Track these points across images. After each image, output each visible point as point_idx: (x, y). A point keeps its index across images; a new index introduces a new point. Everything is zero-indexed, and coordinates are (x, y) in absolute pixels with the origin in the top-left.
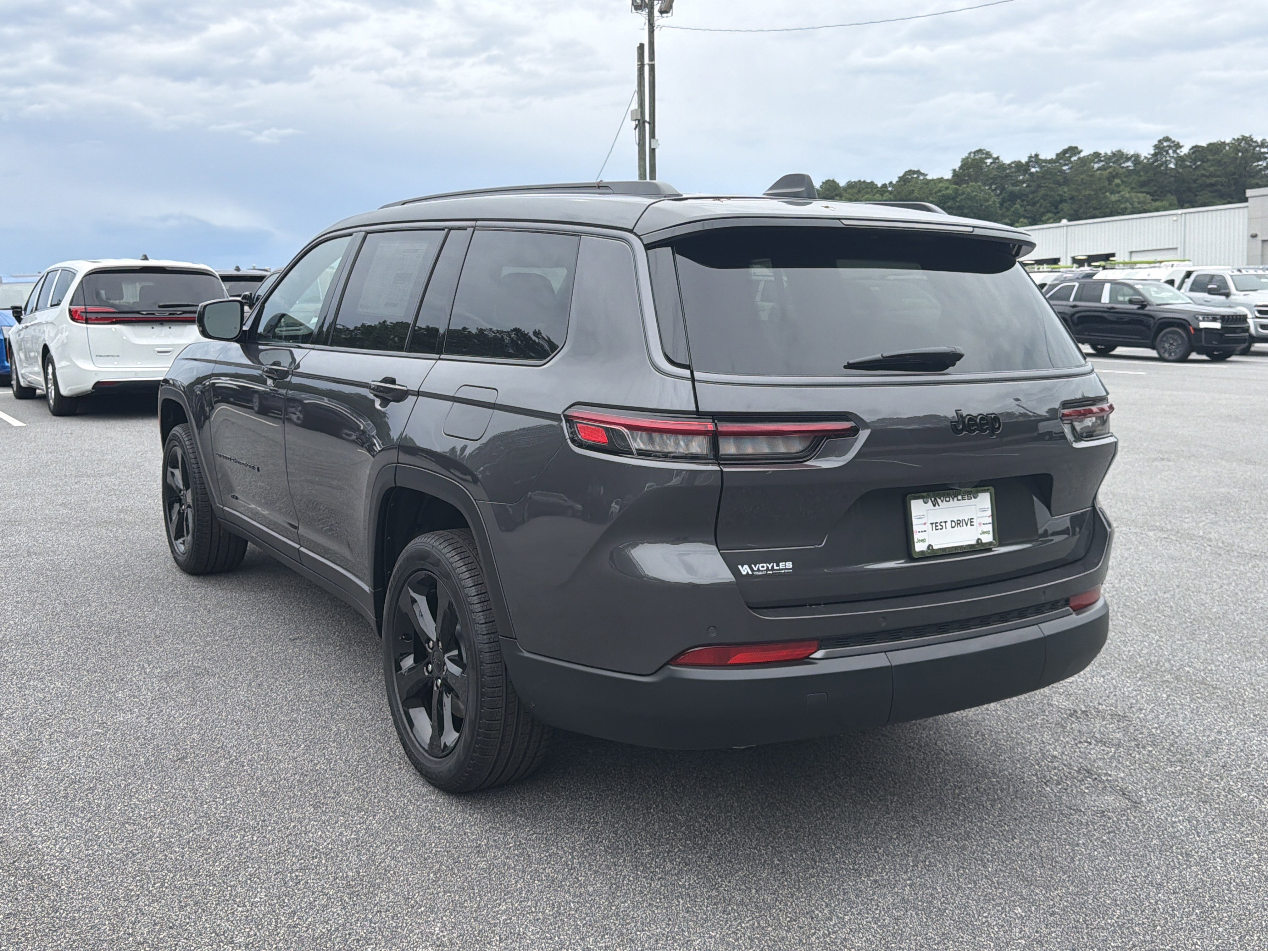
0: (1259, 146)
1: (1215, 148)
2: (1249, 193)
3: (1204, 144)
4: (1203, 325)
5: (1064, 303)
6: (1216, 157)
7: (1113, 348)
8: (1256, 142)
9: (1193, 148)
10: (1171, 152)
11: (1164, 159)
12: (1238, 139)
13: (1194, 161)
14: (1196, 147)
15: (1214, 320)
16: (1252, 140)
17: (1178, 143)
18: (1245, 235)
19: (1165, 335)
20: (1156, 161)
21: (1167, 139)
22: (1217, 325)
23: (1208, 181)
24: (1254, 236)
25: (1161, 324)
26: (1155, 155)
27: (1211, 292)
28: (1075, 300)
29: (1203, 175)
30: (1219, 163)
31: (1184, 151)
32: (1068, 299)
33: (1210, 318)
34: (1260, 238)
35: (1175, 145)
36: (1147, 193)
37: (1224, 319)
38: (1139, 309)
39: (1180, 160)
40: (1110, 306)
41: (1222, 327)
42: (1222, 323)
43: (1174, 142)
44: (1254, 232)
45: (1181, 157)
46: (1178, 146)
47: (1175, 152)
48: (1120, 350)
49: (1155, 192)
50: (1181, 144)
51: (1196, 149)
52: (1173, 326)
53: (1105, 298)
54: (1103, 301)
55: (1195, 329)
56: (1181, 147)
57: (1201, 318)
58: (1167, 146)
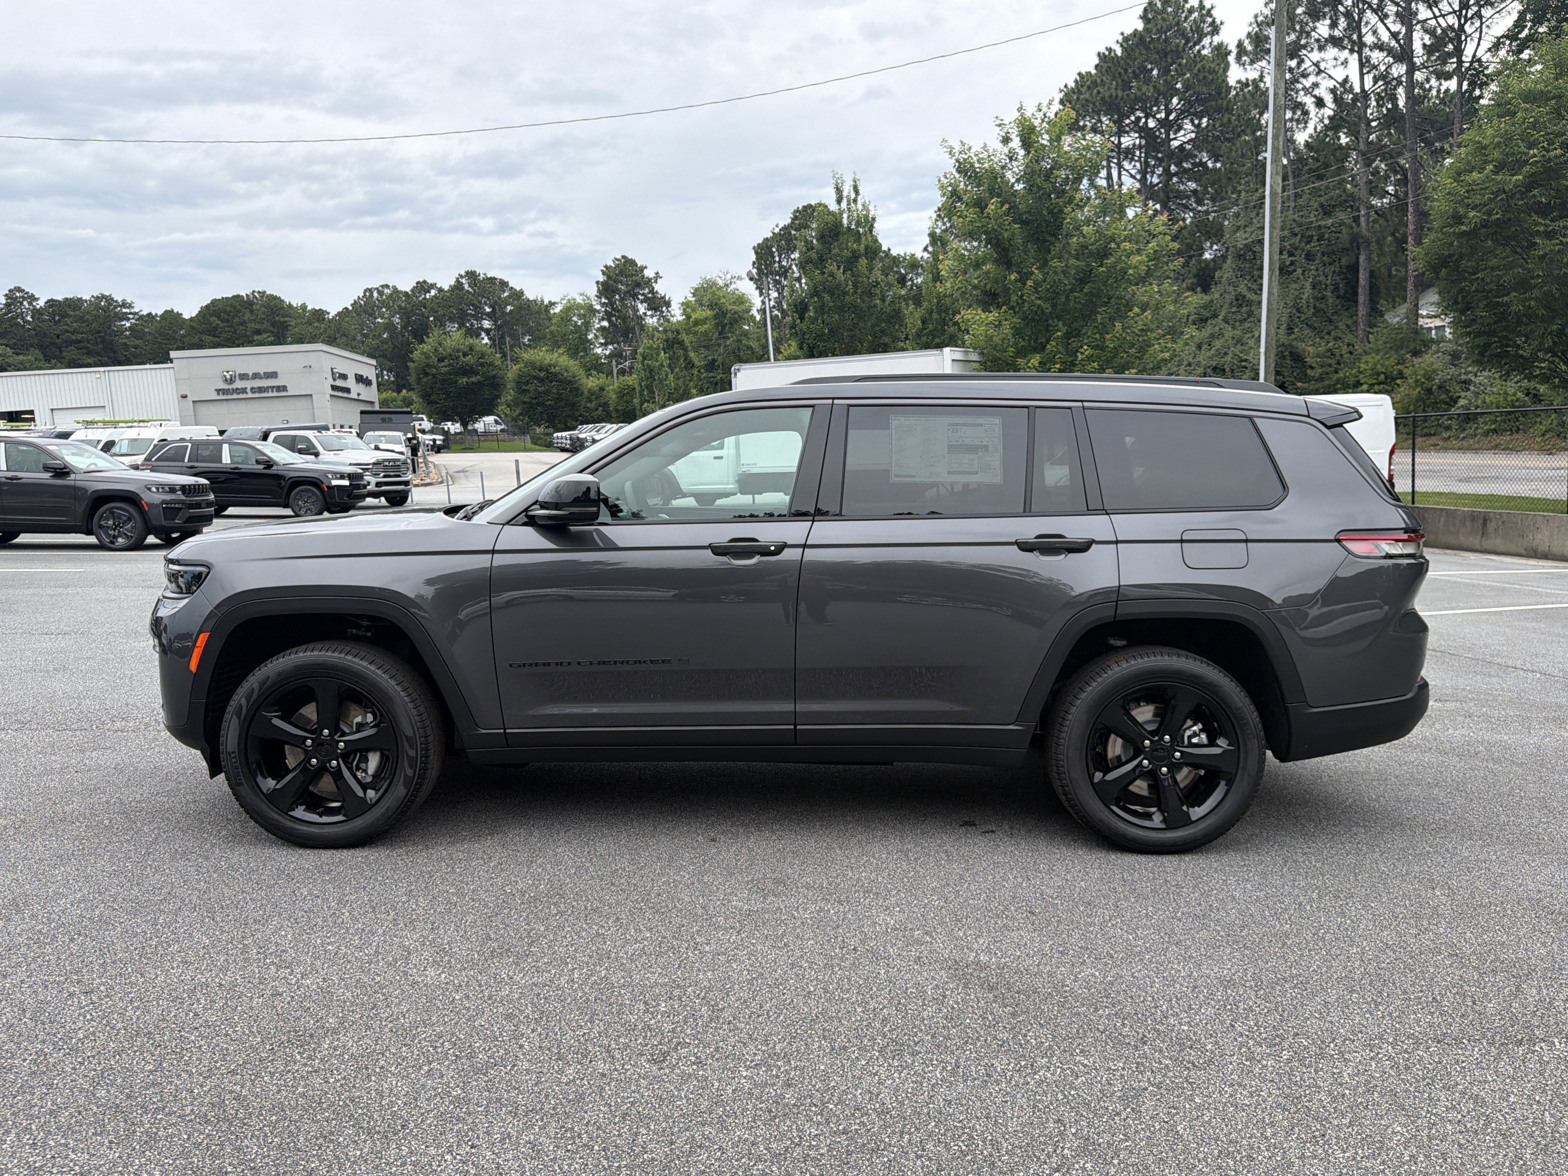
0: (121, 306)
1: (73, 304)
2: (173, 354)
3: (60, 298)
4: (335, 483)
5: (180, 464)
6: (77, 313)
7: (225, 509)
8: (116, 301)
9: (49, 301)
10: (25, 303)
11: (19, 311)
12: (98, 297)
13: (53, 315)
14: (52, 300)
15: (342, 477)
16: (112, 299)
17: (33, 295)
18: (173, 398)
19: (298, 493)
20: (10, 311)
21: (19, 289)
22: (346, 483)
23: (74, 337)
24: (184, 397)
25: (293, 483)
26: (7, 305)
27: (300, 452)
28: (189, 461)
29: (67, 331)
30: (81, 319)
31: (41, 303)
32: (183, 461)
33: (338, 476)
34: (191, 398)
35: (29, 297)
36: (7, 346)
37: (350, 476)
38: (264, 468)
39: (37, 313)
40: (233, 466)
41: (351, 484)
42: (349, 479)
43: (27, 293)
44: (184, 393)
45: (38, 311)
46: (32, 298)
47: (30, 303)
48: (231, 511)
49: (15, 344)
50: (36, 296)
51: (51, 303)
52: (302, 485)
53: (226, 459)
54: (224, 461)
55: (328, 487)
56: (37, 299)
57: (330, 476)
58: (20, 297)
